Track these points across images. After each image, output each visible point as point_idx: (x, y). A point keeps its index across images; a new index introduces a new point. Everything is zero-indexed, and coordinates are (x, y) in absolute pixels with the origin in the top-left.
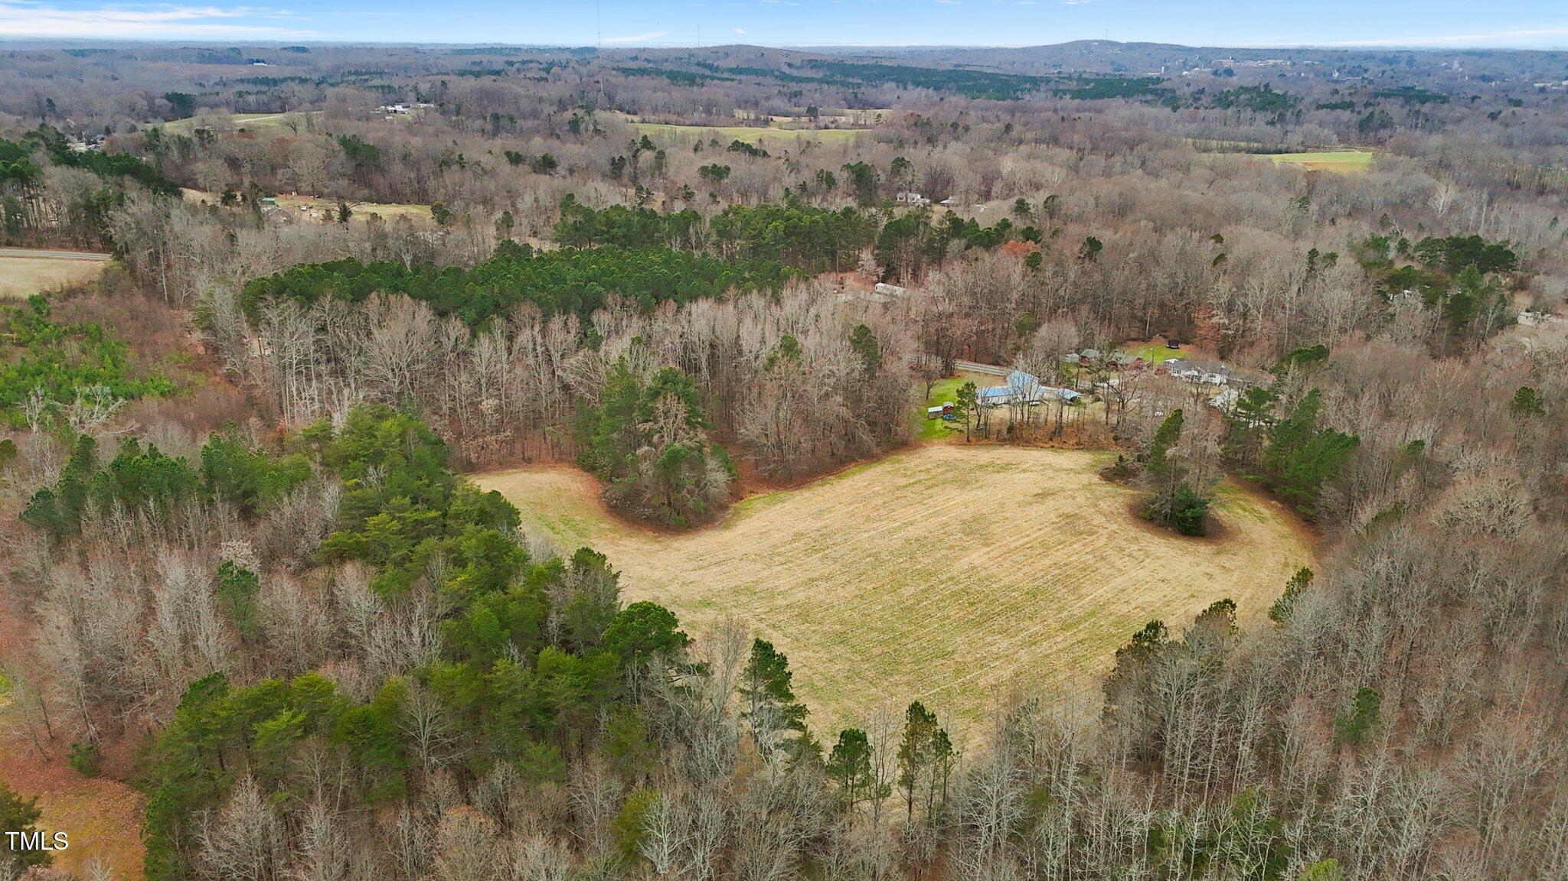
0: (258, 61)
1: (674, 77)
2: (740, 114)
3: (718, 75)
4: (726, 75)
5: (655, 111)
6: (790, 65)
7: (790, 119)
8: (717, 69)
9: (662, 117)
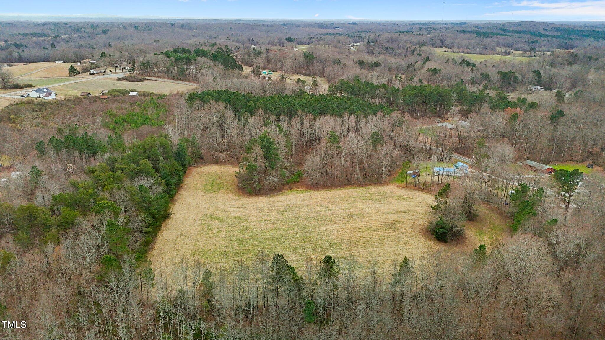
0: (337, 28)
1: (479, 34)
2: (498, 49)
3: (507, 34)
4: (510, 34)
5: (459, 47)
6: (545, 30)
7: (521, 52)
8: (509, 31)
9: (460, 50)
